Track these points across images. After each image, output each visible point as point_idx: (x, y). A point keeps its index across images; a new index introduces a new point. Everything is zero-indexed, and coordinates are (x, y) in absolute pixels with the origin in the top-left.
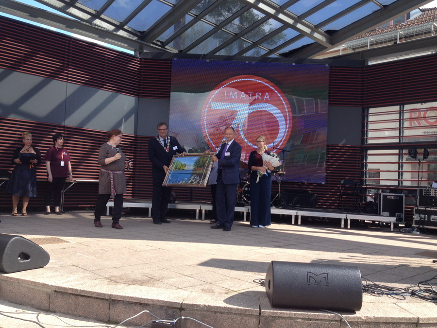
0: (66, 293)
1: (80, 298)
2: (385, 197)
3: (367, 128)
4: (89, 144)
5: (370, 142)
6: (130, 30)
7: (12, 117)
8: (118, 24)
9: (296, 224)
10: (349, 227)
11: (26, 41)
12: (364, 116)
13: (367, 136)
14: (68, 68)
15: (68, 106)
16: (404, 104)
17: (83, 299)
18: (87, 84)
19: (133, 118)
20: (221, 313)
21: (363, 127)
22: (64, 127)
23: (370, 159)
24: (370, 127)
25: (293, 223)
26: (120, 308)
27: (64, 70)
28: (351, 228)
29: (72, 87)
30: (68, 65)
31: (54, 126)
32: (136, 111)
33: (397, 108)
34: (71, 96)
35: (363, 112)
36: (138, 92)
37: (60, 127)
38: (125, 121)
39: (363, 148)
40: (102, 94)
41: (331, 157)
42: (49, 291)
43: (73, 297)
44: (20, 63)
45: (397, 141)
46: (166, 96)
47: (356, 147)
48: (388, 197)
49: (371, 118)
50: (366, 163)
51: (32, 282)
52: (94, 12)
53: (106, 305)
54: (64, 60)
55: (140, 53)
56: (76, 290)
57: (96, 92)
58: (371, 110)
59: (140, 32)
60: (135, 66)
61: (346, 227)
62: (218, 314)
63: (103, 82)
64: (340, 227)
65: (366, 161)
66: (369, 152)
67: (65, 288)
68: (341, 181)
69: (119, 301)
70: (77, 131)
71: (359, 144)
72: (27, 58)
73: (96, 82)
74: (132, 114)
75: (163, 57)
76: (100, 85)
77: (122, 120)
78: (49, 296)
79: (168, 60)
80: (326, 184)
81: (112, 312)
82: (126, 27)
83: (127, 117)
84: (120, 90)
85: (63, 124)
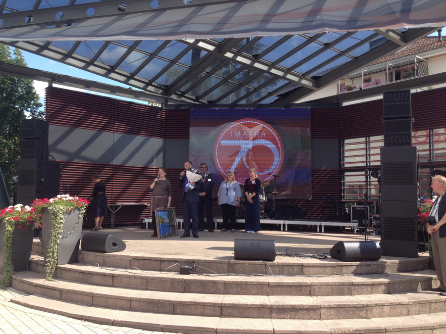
0: (139, 259)
1: (146, 261)
2: (354, 208)
3: (343, 155)
4: (129, 177)
5: (346, 166)
6: (156, 85)
7: (76, 161)
8: (147, 81)
9: (284, 230)
10: (323, 232)
11: (84, 106)
12: (341, 145)
13: (343, 161)
14: (114, 122)
15: (115, 150)
16: (369, 137)
17: (148, 261)
18: (128, 132)
19: (161, 155)
20: (212, 263)
21: (340, 155)
22: (113, 165)
23: (347, 179)
24: (346, 154)
25: (282, 229)
26: (165, 263)
27: (111, 124)
28: (324, 232)
29: (117, 136)
30: (114, 120)
31: (106, 165)
32: (163, 149)
33: (363, 139)
34: (117, 142)
35: (340, 142)
36: (164, 135)
37: (110, 165)
38: (156, 157)
39: (341, 171)
40: (139, 139)
41: (316, 179)
42: (130, 259)
43: (143, 261)
44: (81, 121)
45: (364, 164)
46: (187, 136)
47: (335, 170)
48: (357, 209)
49: (346, 148)
50: (344, 183)
51: (121, 255)
52: (129, 75)
53: (159, 263)
54: (111, 117)
55: (166, 105)
56: (144, 257)
57: (133, 138)
58: (346, 141)
59: (164, 86)
60: (161, 116)
61: (321, 231)
62: (210, 264)
63: (139, 130)
64: (317, 232)
65: (344, 180)
66: (346, 174)
67: (139, 257)
68: (322, 197)
69: (164, 261)
70: (122, 168)
71: (337, 168)
72: (85, 117)
73: (134, 131)
74: (161, 152)
75: (183, 108)
76: (137, 133)
77: (154, 156)
78: (130, 261)
79: (187, 110)
80: (312, 199)
81: (161, 266)
82: (153, 84)
83: (157, 154)
84: (151, 134)
85: (112, 163)
